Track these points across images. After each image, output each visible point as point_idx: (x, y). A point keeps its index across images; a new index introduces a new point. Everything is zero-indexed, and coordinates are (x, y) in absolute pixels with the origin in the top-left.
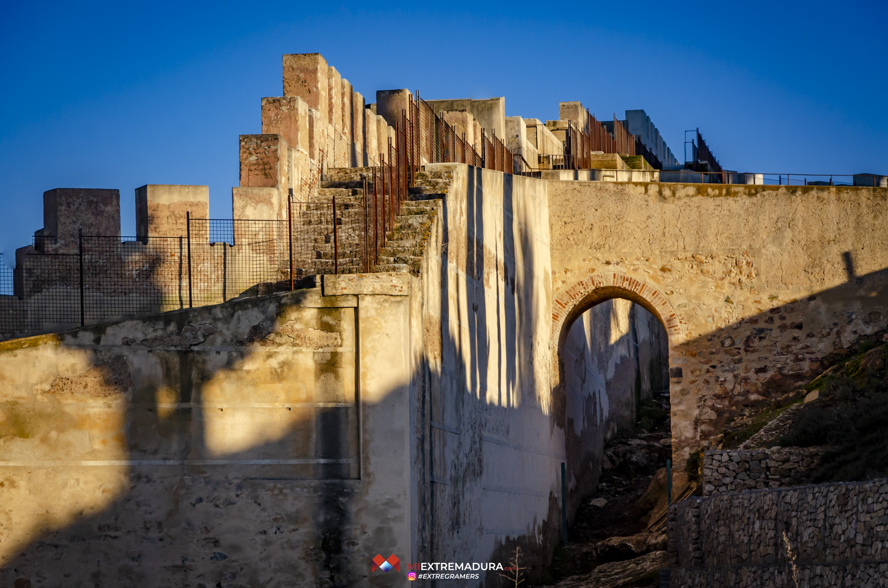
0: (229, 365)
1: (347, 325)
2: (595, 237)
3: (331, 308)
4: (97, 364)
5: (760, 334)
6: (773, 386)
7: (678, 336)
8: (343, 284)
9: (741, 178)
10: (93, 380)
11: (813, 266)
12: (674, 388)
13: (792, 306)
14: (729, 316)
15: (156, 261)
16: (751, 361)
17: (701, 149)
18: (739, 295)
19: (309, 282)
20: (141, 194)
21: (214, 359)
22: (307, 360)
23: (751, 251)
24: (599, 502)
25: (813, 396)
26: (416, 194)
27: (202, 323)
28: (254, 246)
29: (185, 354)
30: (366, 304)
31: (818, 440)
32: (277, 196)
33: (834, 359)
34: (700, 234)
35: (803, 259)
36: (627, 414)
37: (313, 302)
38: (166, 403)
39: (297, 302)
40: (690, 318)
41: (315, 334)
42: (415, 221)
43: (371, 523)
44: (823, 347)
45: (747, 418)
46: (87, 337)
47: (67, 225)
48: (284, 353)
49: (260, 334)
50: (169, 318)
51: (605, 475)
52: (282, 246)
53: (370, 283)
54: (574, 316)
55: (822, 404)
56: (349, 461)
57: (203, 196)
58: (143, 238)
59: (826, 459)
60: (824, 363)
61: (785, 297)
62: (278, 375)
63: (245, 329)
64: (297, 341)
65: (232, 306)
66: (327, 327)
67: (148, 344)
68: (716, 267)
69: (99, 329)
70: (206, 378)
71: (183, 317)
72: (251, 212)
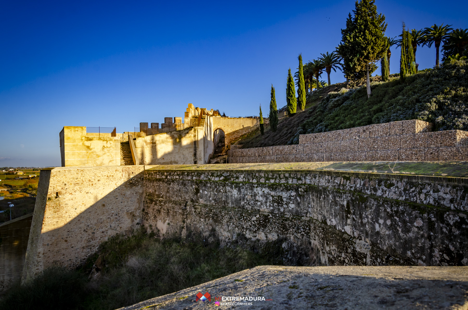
0: (184, 136)
1: (197, 132)
2: (217, 123)
3: (195, 130)
4: (171, 136)
5: (234, 133)
6: (236, 138)
7: (226, 133)
8: (196, 128)
9: (227, 117)
10: (170, 138)
11: (240, 126)
12: (225, 139)
13: (237, 130)
14: (231, 131)
15: (176, 125)
16: (233, 136)
17: (224, 114)
18: (232, 129)
19: (193, 127)
20: (175, 118)
21: (183, 135)
22: (192, 135)
23: (233, 125)
24: (217, 150)
25: (240, 139)
26: (202, 118)
27: (182, 132)
28: (186, 124)
29: (180, 135)
30: (199, 130)
31: (242, 144)
32: (189, 118)
33: (242, 136)
34: (228, 123)
35: (239, 125)
36: (218, 141)
37: (193, 129)
38: (178, 140)
39: (191, 130)
40: (227, 131)
41: (193, 133)
42: (203, 121)
43: (199, 152)
44: (241, 135)
45: (233, 142)
46: (170, 133)
47: (167, 121)
48: (190, 135)
49: (188, 133)
50: (178, 131)
51: (217, 147)
52: (189, 123)
53: (199, 127)
54: (216, 130)
55: (242, 140)
56: (197, 146)
57: (181, 118)
58: (175, 122)
59: (243, 146)
60: (241, 136)
61: (237, 129)
62: (190, 137)
63: (186, 132)
64: (192, 133)
65: (185, 130)
66: (194, 132)
67: (176, 134)
68: (230, 126)
69: (171, 132)
70: (182, 137)
71: (180, 131)
72: (186, 120)
